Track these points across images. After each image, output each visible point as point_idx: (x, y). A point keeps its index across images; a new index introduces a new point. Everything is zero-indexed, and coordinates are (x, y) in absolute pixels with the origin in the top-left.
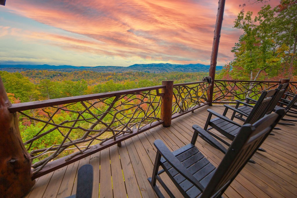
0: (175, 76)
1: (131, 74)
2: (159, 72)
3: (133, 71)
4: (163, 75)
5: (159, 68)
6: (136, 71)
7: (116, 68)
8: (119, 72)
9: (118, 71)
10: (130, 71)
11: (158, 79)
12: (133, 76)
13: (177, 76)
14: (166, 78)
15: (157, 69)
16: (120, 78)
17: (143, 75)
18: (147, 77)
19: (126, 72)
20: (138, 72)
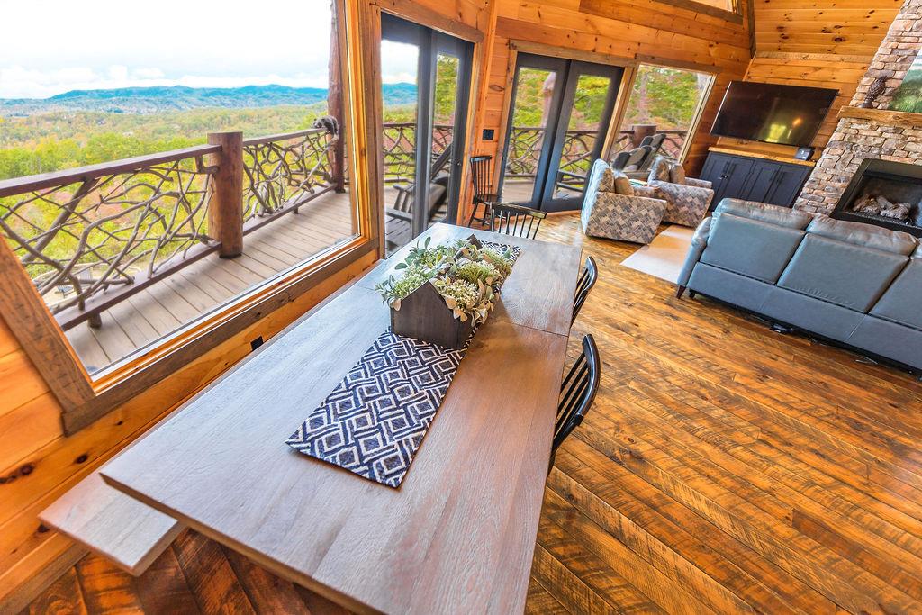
0: (205, 120)
1: (58, 118)
2: (154, 110)
3: (66, 109)
4: (168, 117)
5: (153, 99)
6: (75, 109)
7: (7, 103)
8: (17, 115)
9: (15, 112)
10: (57, 111)
11: (153, 129)
12: (66, 124)
13: (211, 119)
14: (177, 127)
15: (145, 102)
16: (22, 133)
17: (102, 119)
18: (114, 125)
19: (40, 113)
20: (84, 113)
